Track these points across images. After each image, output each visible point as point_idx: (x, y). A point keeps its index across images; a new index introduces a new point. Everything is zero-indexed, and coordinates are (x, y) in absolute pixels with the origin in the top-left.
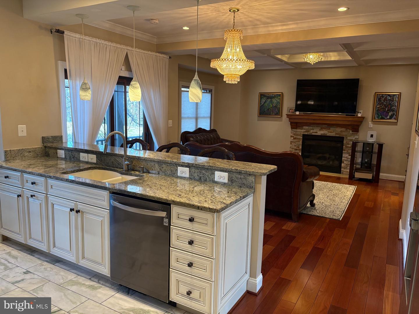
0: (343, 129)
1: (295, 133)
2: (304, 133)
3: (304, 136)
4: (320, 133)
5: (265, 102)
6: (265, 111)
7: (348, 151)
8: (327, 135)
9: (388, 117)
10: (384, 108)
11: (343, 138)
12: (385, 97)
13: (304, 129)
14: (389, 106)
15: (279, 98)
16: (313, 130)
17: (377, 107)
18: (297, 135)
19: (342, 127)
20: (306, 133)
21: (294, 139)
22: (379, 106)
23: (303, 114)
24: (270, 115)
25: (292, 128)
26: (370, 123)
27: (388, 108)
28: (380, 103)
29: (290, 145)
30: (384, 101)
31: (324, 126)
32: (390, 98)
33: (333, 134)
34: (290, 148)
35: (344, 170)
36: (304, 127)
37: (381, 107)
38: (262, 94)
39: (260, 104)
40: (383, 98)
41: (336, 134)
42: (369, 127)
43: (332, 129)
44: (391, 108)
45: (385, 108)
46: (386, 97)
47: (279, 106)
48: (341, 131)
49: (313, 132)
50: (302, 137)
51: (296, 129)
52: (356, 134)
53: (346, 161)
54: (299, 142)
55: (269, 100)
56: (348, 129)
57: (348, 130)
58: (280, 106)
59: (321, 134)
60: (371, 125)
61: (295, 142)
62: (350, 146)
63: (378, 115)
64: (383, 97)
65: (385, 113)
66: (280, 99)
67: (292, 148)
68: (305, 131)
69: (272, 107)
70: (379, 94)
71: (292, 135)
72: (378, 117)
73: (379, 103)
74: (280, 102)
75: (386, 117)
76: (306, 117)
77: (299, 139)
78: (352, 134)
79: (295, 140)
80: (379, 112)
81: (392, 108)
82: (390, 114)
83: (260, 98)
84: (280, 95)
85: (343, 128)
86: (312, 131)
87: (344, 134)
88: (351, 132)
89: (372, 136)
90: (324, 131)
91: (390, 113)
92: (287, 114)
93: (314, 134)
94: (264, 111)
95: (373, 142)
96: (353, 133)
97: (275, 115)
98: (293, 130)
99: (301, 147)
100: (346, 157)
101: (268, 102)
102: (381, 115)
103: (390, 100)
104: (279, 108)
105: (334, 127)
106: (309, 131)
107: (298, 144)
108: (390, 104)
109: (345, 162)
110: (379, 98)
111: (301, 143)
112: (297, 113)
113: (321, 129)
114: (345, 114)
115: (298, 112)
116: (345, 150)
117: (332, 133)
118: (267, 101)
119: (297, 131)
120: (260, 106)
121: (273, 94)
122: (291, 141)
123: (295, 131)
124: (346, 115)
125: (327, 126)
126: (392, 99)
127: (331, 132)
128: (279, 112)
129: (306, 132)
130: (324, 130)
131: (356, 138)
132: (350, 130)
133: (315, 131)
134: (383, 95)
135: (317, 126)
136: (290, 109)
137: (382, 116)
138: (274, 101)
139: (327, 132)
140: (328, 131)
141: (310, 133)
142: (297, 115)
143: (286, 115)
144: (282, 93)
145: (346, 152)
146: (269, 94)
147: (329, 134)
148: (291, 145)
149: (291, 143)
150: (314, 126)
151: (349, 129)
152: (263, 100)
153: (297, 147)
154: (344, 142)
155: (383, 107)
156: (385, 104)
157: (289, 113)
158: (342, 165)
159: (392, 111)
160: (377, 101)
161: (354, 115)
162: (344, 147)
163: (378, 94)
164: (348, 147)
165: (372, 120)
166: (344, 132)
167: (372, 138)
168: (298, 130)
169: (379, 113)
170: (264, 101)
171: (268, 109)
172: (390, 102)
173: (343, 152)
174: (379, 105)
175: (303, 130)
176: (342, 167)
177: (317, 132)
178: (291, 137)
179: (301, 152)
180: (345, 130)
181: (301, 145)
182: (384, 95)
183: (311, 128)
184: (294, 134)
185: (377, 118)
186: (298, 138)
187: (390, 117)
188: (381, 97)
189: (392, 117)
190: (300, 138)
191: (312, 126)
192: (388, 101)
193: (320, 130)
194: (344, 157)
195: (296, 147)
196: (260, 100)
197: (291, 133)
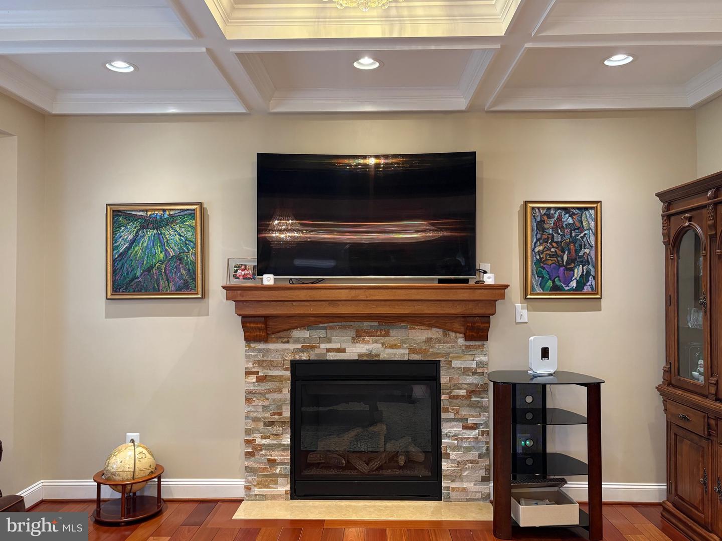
0: (435, 333)
1: (260, 357)
2: (297, 358)
3: (295, 365)
4: (354, 350)
5: (133, 242)
6: (135, 277)
7: (458, 413)
8: (382, 357)
9: (574, 284)
10: (555, 255)
11: (436, 364)
12: (556, 216)
13: (297, 341)
14: (572, 246)
15: (190, 226)
16: (330, 342)
17: (537, 250)
18: (271, 365)
19: (430, 326)
20: (304, 357)
21: (261, 380)
22: (541, 248)
23: (287, 284)
24: (157, 290)
25: (248, 339)
26: (518, 305)
27: (570, 253)
28: (545, 237)
29: (243, 408)
30: (555, 229)
31: (366, 324)
32: (570, 221)
33: (400, 354)
34: (247, 418)
35: (453, 485)
36: (296, 333)
37: (549, 249)
38: (119, 211)
39: (113, 249)
40: (552, 221)
41: (412, 351)
42: (518, 320)
43: (396, 334)
44: (577, 252)
45: (559, 253)
46: (560, 218)
47: (192, 258)
48: (428, 340)
49: (329, 350)
50: (288, 373)
51: (265, 340)
52: (479, 347)
53: (455, 448)
54: (280, 391)
55: (151, 233)
56: (452, 331)
57: (452, 334)
58: (195, 254)
59: (360, 355)
60: (522, 312)
61: (263, 394)
62: (463, 392)
63: (543, 277)
64: (549, 216)
65: (562, 269)
66: (194, 228)
67: (256, 420)
68: (299, 346)
69: (162, 262)
70: (539, 208)
71: (250, 365)
72: (542, 286)
73: (539, 236)
74: (196, 239)
75: (568, 286)
76: (302, 295)
77: (280, 379)
78: (467, 347)
79: (263, 387)
80: (544, 268)
81: (581, 254)
82: (578, 272)
83: (113, 227)
84: (192, 215)
85: (434, 330)
86: (324, 346)
87: (437, 350)
88: (461, 341)
89: (545, 353)
90: (367, 342)
91: (576, 271)
92: (225, 284)
93: (331, 356)
94: (131, 276)
95: (550, 375)
96: (468, 343)
97: (179, 290)
98: (253, 345)
99: (287, 413)
100: (455, 436)
101: (145, 241)
102: (550, 279)
103: (572, 227)
104: (194, 264)
105: (401, 328)
106: (313, 347)
107: (274, 400)
108: (574, 241)
109: (453, 455)
110: (538, 219)
111: (286, 394)
112: (268, 279)
113: (359, 336)
114: (433, 279)
115: (271, 276)
116: (447, 411)
117: (400, 347)
118: (143, 236)
119: (268, 351)
120: (113, 255)
121: (164, 211)
122: (249, 392)
123: (260, 351)
124: (440, 281)
125: (376, 324)
126: (578, 224)
127: (392, 347)
128: (194, 279)
129: (303, 350)
130: (367, 338)
131: (481, 362)
132: (460, 333)
133: (337, 346)
134: (549, 209)
135: (341, 328)
136: (239, 267)
137: (554, 282)
138: (172, 235)
139: (380, 345)
140: (383, 344)
141: (317, 354)
142: (269, 288)
143: (224, 287)
144: (201, 204)
145: (452, 416)
146: (147, 211)
147: (387, 354)
148: (251, 408)
149: (248, 400)
150: (331, 328)
151: (456, 332)
152: (127, 234)
153: (275, 414)
154: (444, 380)
155: (553, 250)
156: (560, 240)
157: (234, 282)
158: (445, 465)
159: (582, 262)
160: (532, 230)
161: (466, 281)
162: (443, 397)
163: (533, 208)
164: (457, 397)
165: (526, 294)
166: (438, 341)
167: (545, 362)
168: (271, 346)
169: (544, 272)
170: (131, 237)
171: (149, 270)
172: (573, 234)
173: (443, 416)
174: (541, 244)
175: (291, 346)
176: (443, 473)
177: (343, 350)
178: (248, 373)
179: (289, 430)
180: (441, 333)
181: (288, 401)
182: (552, 212)
183: (322, 334)
184: (260, 363)
185: (538, 290)
186: (273, 378)
187: (578, 282)
188: (545, 218)
189: (585, 284)
190: (281, 377)
191: (325, 328)
192: (567, 231)
193: (354, 340)
194: (448, 437)
195: (268, 415)
196: (114, 233)
197: (247, 357)
